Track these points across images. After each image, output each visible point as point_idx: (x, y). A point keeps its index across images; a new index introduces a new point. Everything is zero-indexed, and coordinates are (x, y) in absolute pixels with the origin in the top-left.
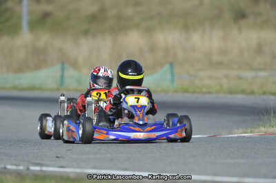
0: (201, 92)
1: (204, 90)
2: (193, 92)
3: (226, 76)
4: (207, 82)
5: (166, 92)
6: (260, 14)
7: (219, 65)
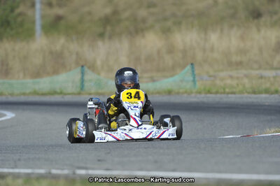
0: (224, 93)
1: (227, 90)
2: (217, 93)
3: (246, 76)
4: (229, 82)
5: (189, 93)
6: (276, 13)
7: (239, 64)
